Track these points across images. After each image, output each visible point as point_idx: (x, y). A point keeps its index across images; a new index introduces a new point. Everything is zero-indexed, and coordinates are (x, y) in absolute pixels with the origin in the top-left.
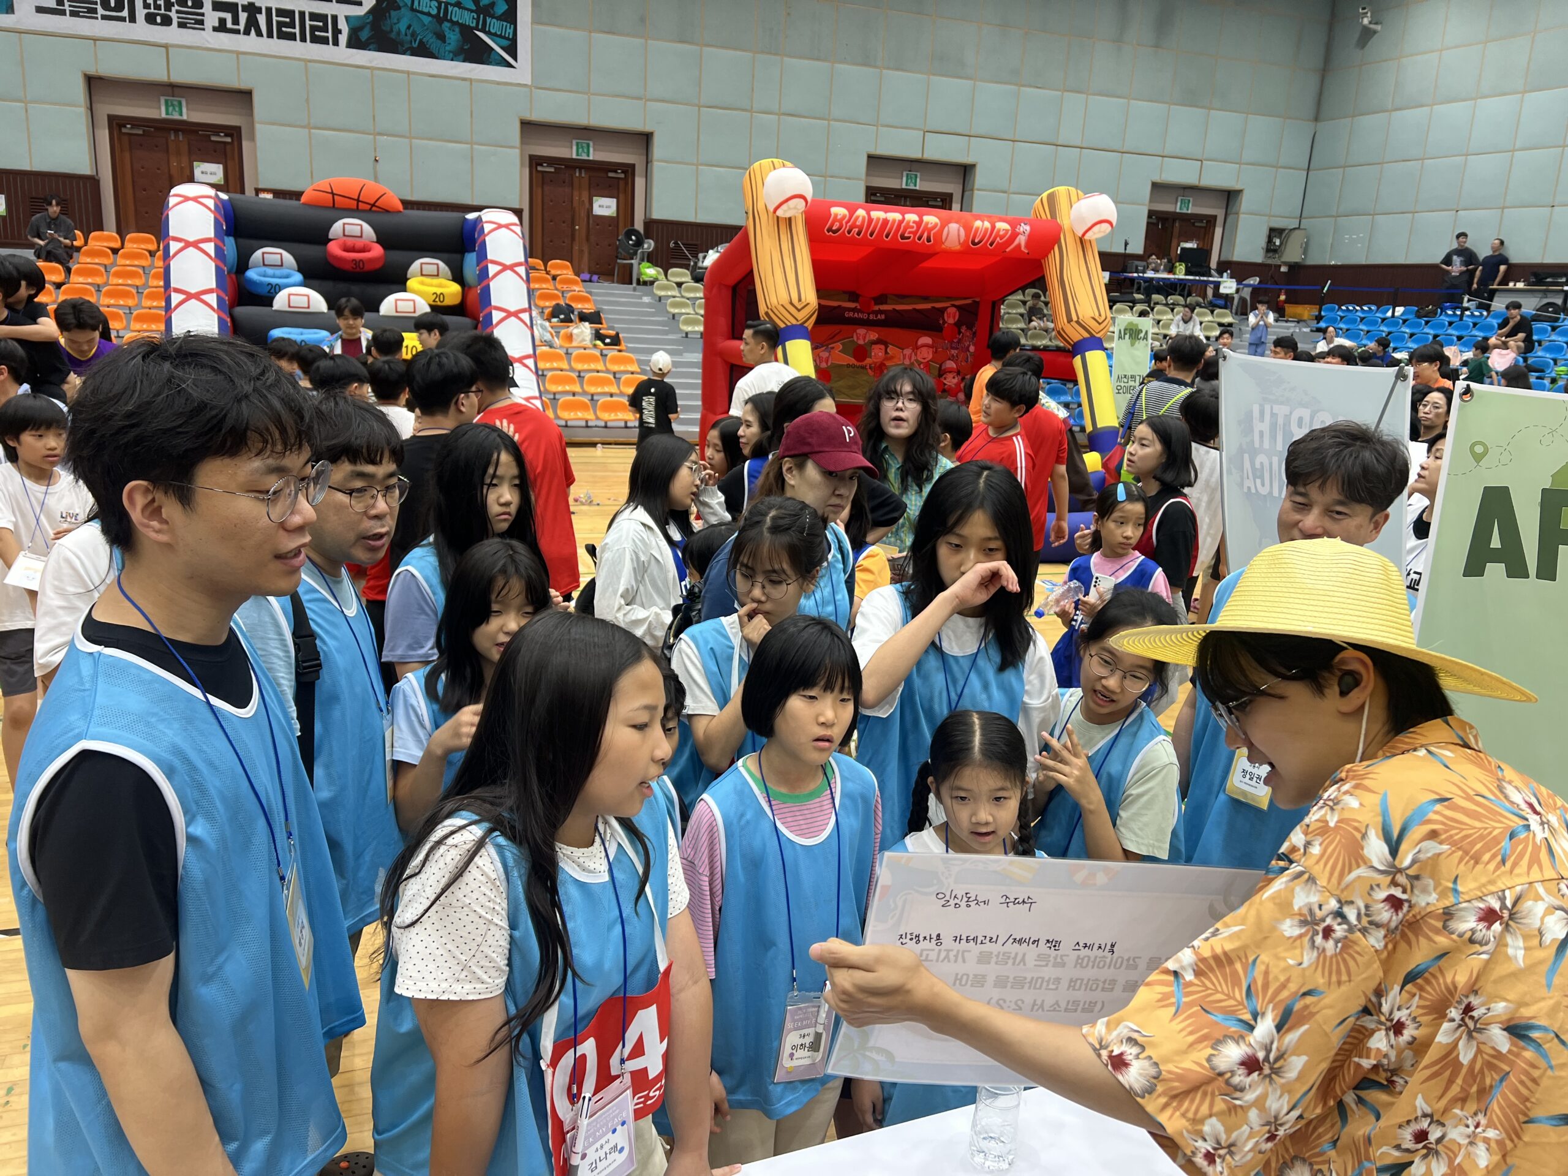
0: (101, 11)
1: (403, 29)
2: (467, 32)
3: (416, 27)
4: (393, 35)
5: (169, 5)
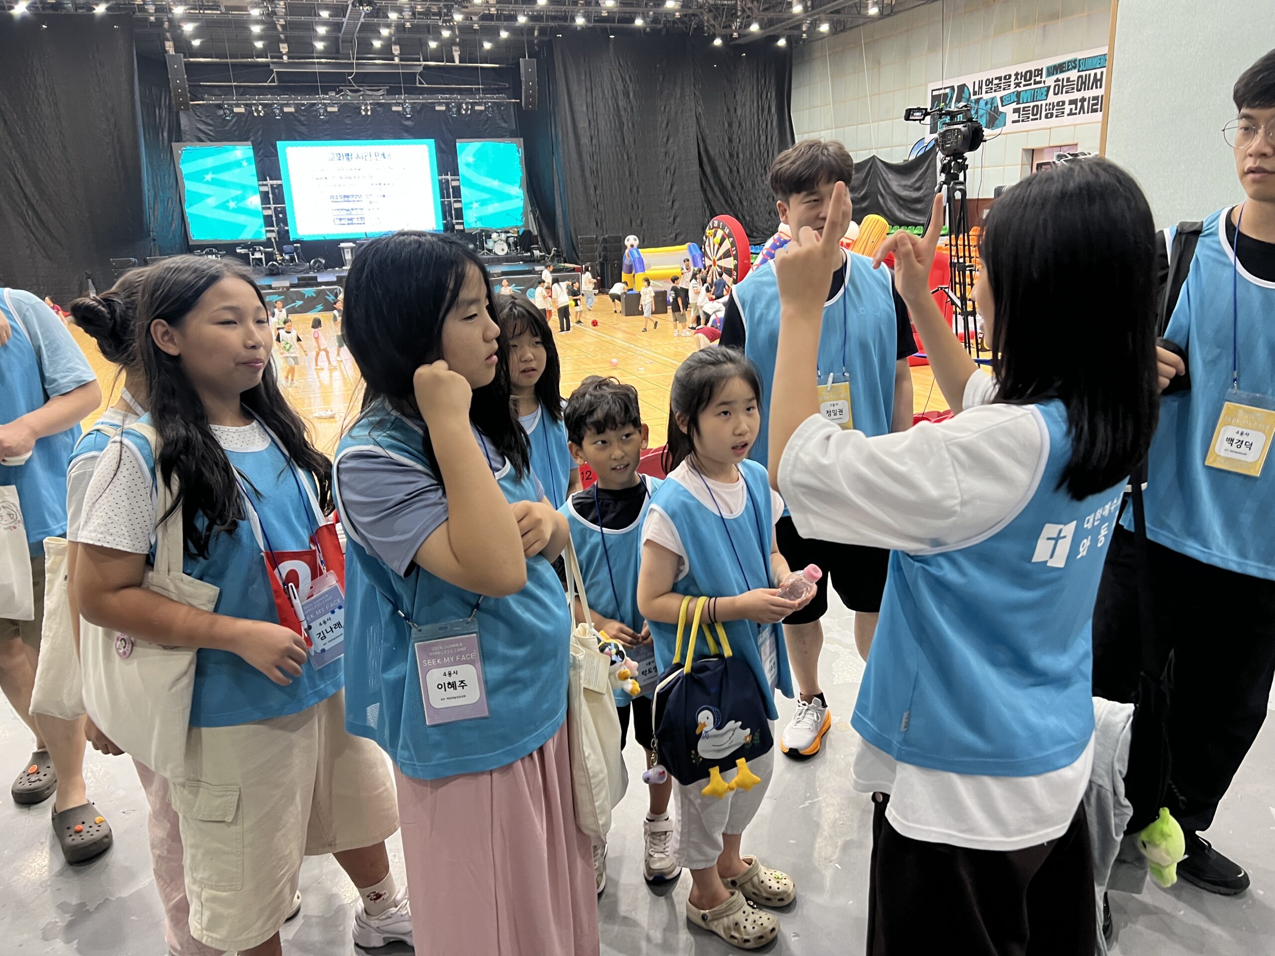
0: (1031, 117)
5: (1054, 107)
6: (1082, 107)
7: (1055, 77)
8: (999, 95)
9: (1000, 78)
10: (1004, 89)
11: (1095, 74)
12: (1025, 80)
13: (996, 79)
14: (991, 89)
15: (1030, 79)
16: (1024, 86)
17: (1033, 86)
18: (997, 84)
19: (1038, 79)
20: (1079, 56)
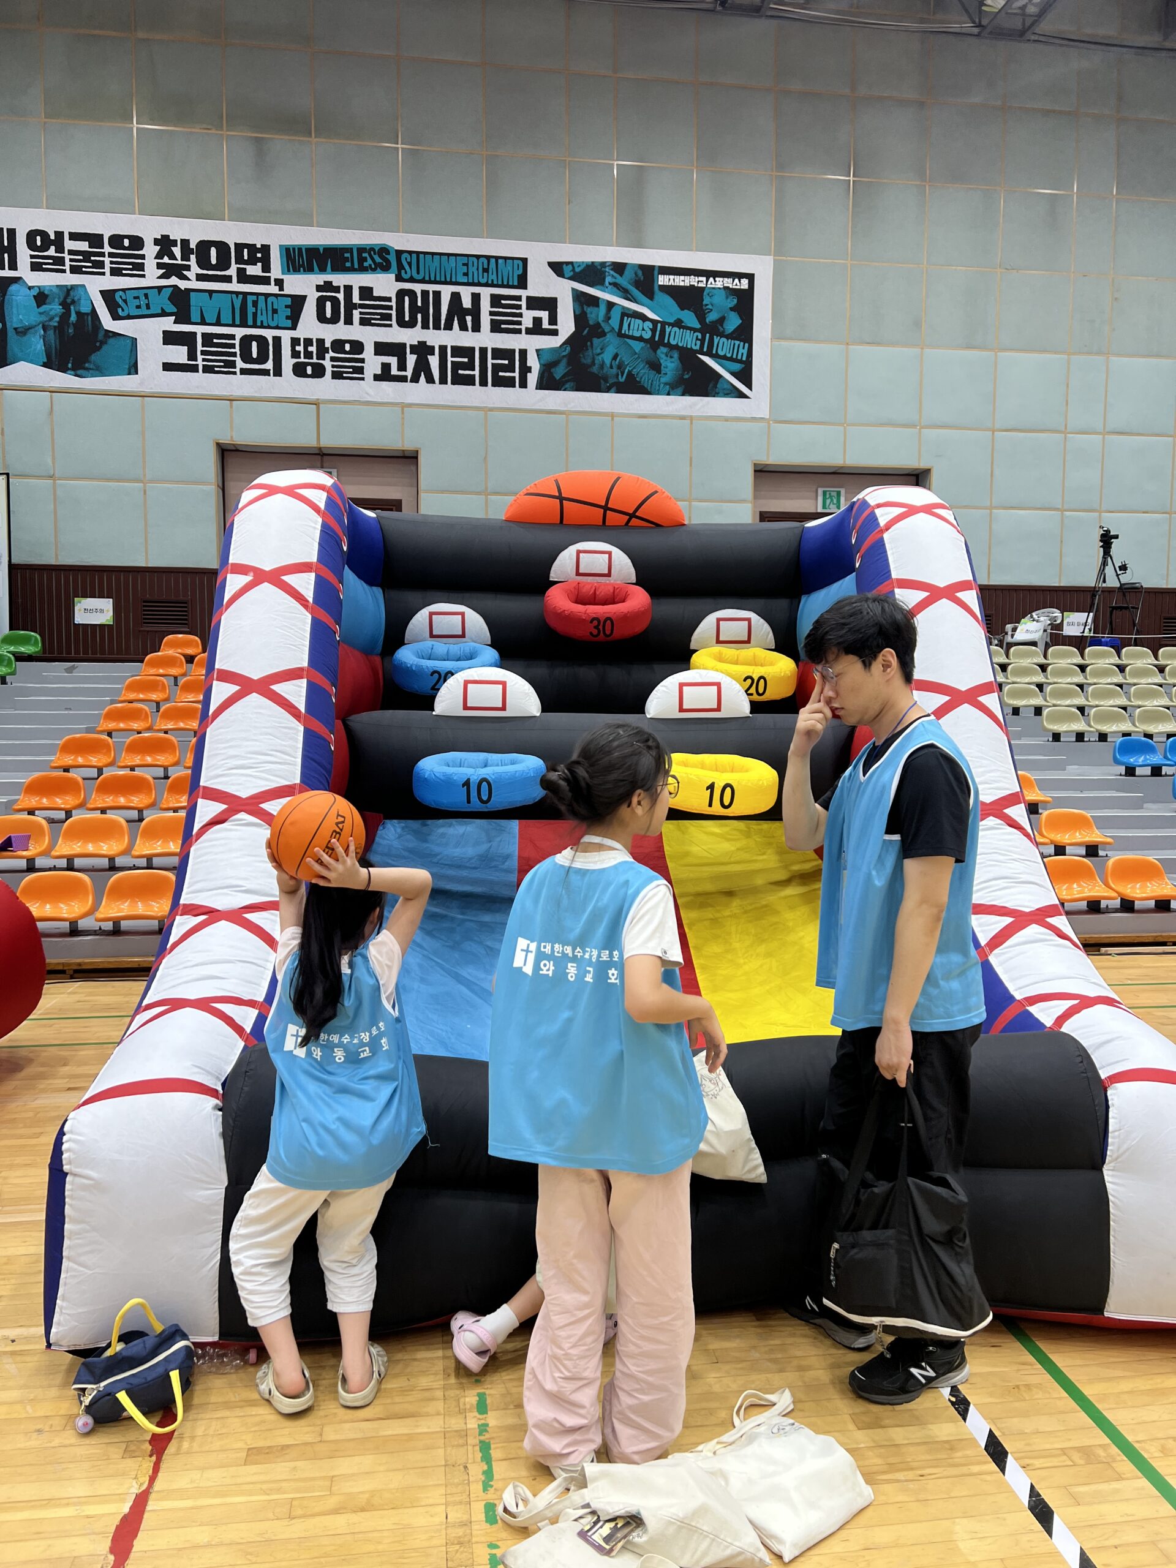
0: (240, 364)
1: (608, 362)
2: (688, 357)
3: (625, 357)
4: (595, 369)
5: (322, 351)
6: (422, 367)
7: (320, 279)
8: (95, 285)
9: (95, 240)
10: (115, 272)
11: (456, 298)
12: (203, 262)
13: (74, 236)
14: (60, 261)
15: (224, 264)
16: (200, 278)
17: (235, 286)
18: (86, 256)
19: (255, 270)
20: (398, 241)
